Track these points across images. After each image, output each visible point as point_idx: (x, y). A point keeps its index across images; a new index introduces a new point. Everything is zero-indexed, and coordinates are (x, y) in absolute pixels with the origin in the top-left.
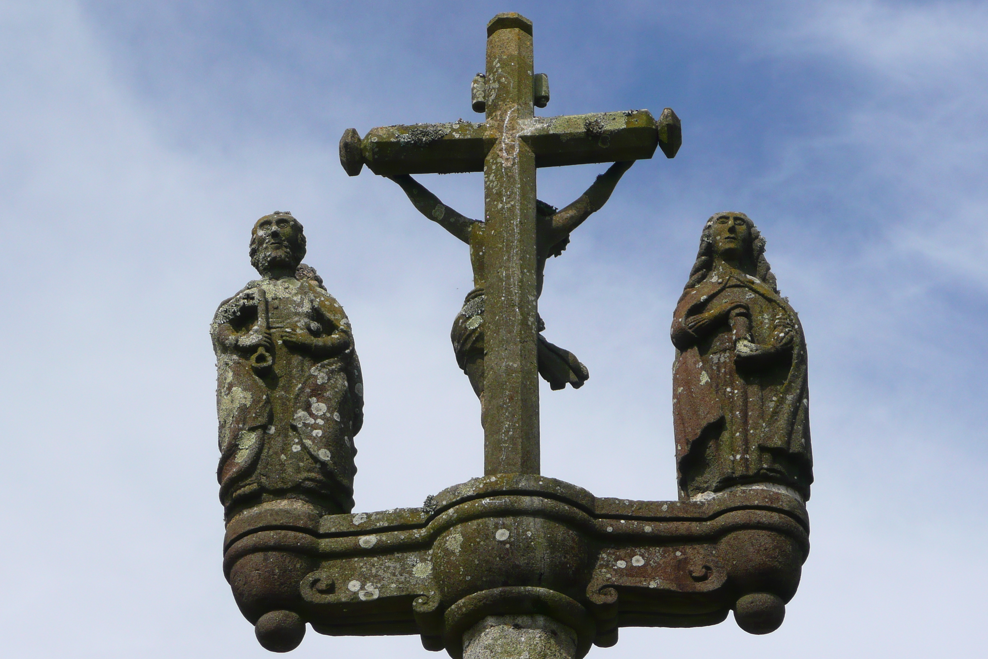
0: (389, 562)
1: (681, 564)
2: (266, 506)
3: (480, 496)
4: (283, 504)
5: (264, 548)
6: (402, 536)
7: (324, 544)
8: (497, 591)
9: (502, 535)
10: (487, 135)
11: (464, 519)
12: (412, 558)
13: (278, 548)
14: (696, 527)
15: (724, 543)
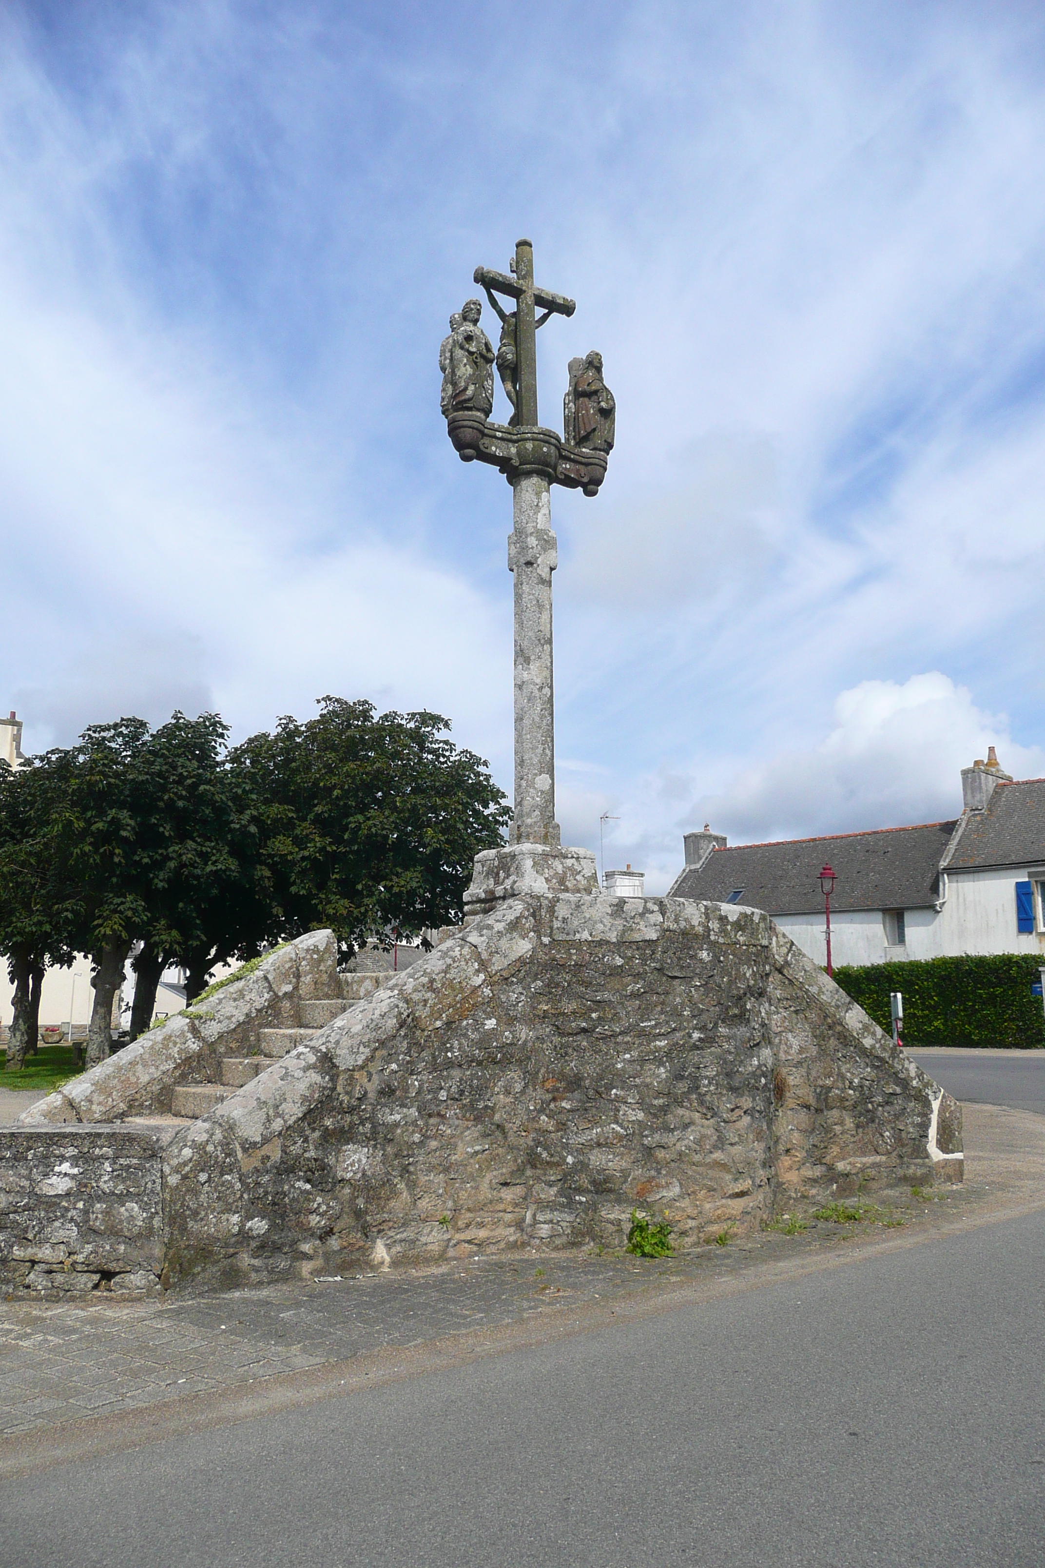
0: (504, 444)
1: (578, 470)
2: (474, 413)
3: (539, 434)
4: (478, 414)
5: (473, 428)
6: (509, 436)
7: (486, 431)
8: (540, 467)
9: (545, 449)
10: (524, 288)
11: (533, 439)
12: (510, 445)
13: (477, 429)
14: (583, 460)
15: (590, 467)
